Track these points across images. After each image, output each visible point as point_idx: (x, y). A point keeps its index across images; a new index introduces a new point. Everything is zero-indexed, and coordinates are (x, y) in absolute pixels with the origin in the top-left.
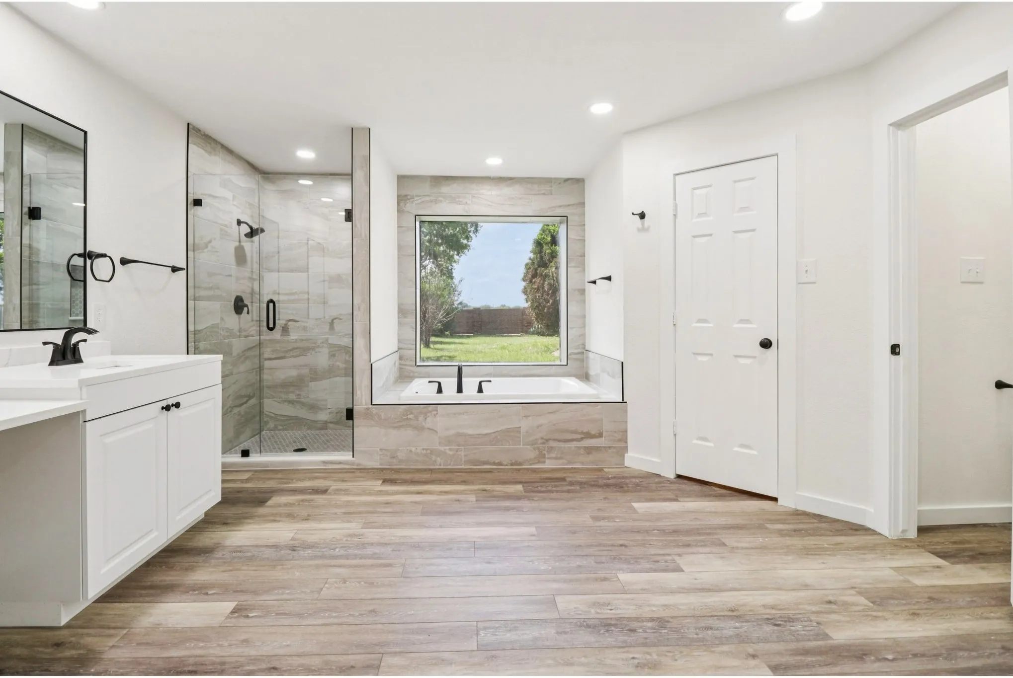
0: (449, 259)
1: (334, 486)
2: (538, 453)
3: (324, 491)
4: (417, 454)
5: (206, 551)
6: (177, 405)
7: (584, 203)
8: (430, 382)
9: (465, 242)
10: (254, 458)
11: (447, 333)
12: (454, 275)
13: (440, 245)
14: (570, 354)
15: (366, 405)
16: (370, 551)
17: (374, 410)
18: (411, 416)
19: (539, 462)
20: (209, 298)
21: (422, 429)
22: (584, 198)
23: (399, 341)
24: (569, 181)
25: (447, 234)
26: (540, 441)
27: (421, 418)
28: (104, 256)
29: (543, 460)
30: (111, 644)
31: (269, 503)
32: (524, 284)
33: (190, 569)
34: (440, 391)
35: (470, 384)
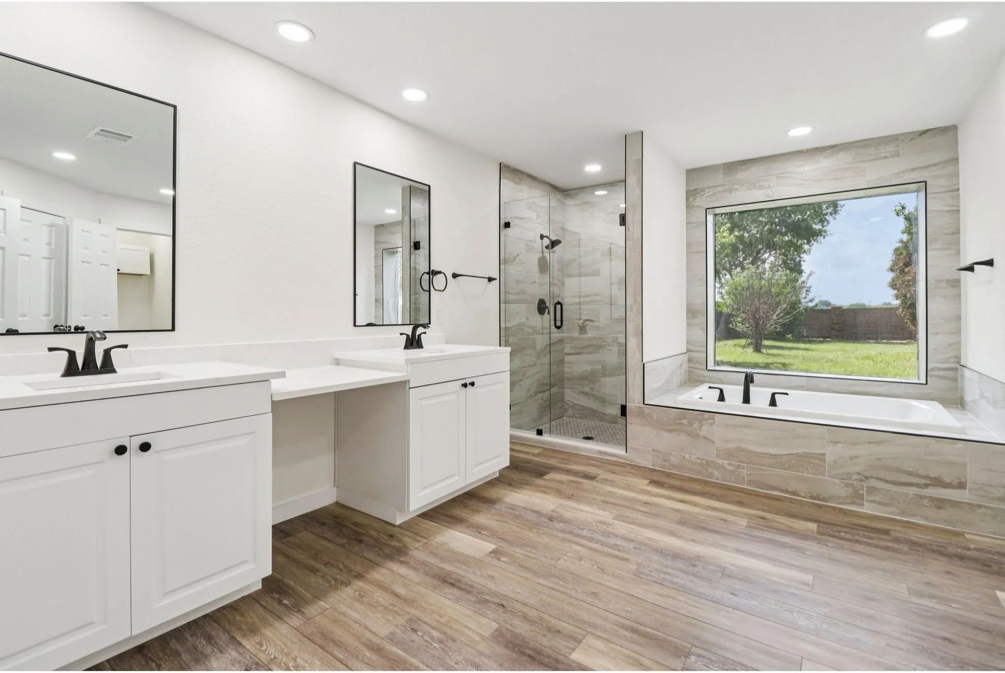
0: (795, 250)
1: (603, 474)
2: (851, 490)
3: (592, 478)
4: (692, 462)
5: (491, 502)
6: (472, 384)
7: (957, 159)
8: (710, 387)
9: (817, 227)
10: (546, 438)
11: (789, 336)
12: (803, 268)
13: (785, 234)
14: (933, 370)
15: (639, 403)
16: (612, 541)
17: (647, 410)
18: (685, 421)
19: (853, 503)
20: (517, 302)
21: (697, 436)
22: (957, 152)
23: (688, 342)
24: (928, 134)
25: (794, 222)
26: (855, 477)
27: (696, 425)
28: (440, 272)
29: (861, 502)
30: (416, 546)
31: (547, 477)
32: (891, 275)
33: (476, 511)
34: (722, 398)
35: (760, 394)
